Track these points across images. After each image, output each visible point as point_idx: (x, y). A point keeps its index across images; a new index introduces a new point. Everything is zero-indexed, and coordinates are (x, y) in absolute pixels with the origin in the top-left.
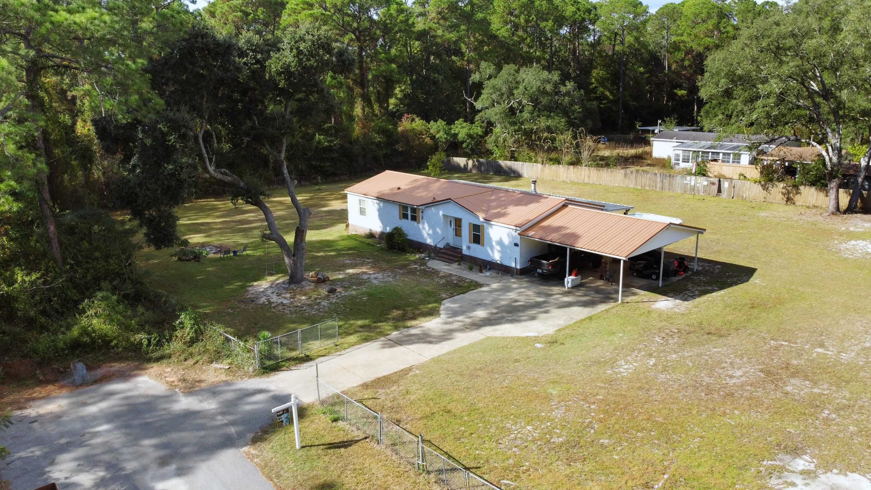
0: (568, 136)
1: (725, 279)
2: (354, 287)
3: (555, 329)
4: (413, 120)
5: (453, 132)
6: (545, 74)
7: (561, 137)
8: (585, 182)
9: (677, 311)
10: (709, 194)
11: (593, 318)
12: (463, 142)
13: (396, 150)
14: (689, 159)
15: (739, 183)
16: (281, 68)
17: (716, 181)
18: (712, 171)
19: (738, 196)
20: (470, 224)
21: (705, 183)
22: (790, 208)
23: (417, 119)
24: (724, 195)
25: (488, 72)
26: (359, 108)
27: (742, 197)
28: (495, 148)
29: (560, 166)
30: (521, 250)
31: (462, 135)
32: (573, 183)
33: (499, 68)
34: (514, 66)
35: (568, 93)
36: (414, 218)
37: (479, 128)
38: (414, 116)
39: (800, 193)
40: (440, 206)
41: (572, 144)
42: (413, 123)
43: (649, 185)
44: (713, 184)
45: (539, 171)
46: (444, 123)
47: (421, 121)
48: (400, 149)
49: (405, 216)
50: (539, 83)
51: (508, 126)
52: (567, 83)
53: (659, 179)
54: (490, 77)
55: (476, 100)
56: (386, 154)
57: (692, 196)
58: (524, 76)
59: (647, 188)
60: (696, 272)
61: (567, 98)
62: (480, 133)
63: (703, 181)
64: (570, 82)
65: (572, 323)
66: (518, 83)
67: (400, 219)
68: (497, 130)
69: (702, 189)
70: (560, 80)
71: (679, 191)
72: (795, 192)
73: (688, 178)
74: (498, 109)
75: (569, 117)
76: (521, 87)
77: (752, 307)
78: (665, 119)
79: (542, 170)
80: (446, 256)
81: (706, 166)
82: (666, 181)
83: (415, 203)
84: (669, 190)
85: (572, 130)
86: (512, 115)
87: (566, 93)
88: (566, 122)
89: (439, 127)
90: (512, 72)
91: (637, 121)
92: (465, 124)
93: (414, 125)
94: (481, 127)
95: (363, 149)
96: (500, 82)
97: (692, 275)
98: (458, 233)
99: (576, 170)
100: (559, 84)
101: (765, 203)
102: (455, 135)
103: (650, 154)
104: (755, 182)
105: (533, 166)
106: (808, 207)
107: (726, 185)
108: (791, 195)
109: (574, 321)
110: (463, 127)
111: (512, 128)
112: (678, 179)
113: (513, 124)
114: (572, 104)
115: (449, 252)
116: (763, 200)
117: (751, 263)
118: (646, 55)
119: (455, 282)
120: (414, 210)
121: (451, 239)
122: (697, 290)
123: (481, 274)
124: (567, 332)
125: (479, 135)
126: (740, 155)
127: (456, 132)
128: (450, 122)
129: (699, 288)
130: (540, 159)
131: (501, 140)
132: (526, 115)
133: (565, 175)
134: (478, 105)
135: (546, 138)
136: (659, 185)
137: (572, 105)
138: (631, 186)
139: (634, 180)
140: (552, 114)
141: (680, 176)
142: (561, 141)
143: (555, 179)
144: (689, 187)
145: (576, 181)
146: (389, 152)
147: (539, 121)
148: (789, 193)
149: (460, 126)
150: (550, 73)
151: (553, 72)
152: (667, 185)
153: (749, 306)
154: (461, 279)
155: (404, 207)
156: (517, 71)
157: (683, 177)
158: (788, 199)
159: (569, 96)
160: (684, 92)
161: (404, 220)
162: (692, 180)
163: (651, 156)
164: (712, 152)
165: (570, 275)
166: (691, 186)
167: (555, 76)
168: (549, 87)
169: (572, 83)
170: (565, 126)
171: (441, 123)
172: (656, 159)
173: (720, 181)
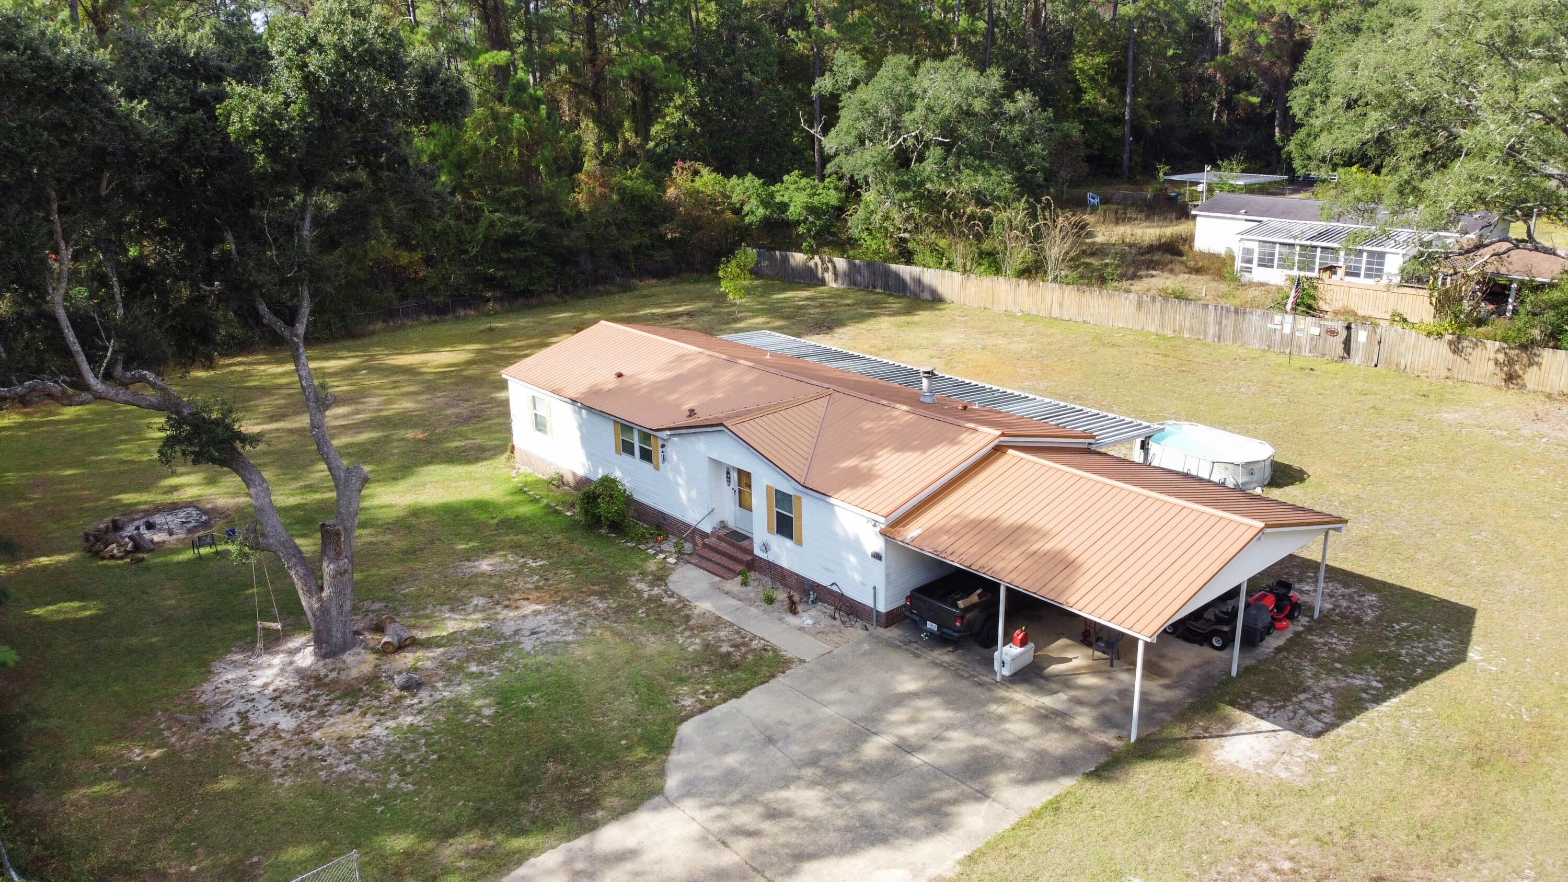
0: (1017, 213)
1: (1392, 646)
2: (473, 668)
3: (960, 855)
4: (696, 173)
5: (778, 199)
6: (971, 77)
7: (1004, 215)
8: (1053, 315)
9: (1283, 775)
10: (1324, 355)
11: (1065, 804)
12: (798, 223)
13: (662, 237)
14: (1272, 261)
15: (1391, 333)
16: (255, 123)
17: (1339, 326)
18: (1328, 297)
19: (1388, 363)
20: (768, 487)
21: (1316, 331)
22: (1511, 396)
23: (705, 171)
24: (1357, 357)
25: (851, 72)
26: (591, 143)
27: (1398, 365)
28: (865, 235)
29: (1001, 279)
30: (887, 568)
31: (795, 211)
32: (1029, 318)
33: (874, 64)
34: (906, 57)
35: (1019, 117)
36: (647, 456)
37: (832, 192)
38: (698, 165)
39: (1539, 364)
40: (702, 437)
41: (1024, 230)
42: (697, 179)
43: (1191, 330)
44: (1333, 333)
45: (957, 287)
46: (757, 182)
47: (714, 175)
48: (669, 236)
49: (627, 448)
50: (957, 98)
51: (891, 189)
52: (1018, 94)
53: (1212, 317)
54: (855, 83)
55: (825, 131)
56: (640, 245)
57: (1284, 359)
58: (926, 83)
59: (1186, 335)
60: (1319, 621)
61: (1017, 127)
62: (834, 202)
63: (1309, 327)
64: (1024, 93)
65: (1007, 826)
66: (912, 96)
67: (617, 452)
68: (869, 196)
69: (1306, 342)
70: (1005, 88)
71: (1256, 345)
72: (1525, 360)
73: (1278, 318)
74: (870, 153)
75: (1021, 168)
76: (920, 106)
77: (1478, 764)
78: (1219, 162)
79: (963, 287)
80: (717, 557)
81: (1316, 288)
82: (1229, 322)
83: (649, 421)
84: (1235, 341)
85: (1027, 201)
86: (901, 165)
87: (1015, 117)
88: (1016, 180)
89: (747, 189)
90: (902, 72)
91: (1160, 162)
92: (804, 182)
93: (698, 183)
94: (836, 188)
95: (590, 238)
96: (877, 95)
97: (1309, 629)
98: (744, 503)
99: (1033, 288)
100: (1002, 96)
101: (1450, 383)
102: (784, 207)
103: (1188, 240)
104: (1429, 334)
105: (943, 276)
106: (1549, 396)
107: (1361, 336)
108: (1517, 367)
109: (1013, 819)
110: (798, 189)
111: (900, 195)
112: (1255, 318)
113: (903, 186)
114: (1027, 139)
115: (724, 546)
116: (1444, 373)
117: (1449, 583)
118: (1181, 26)
119: (725, 648)
120: (646, 437)
121: (729, 513)
122: (1328, 689)
123: (791, 619)
124: (993, 867)
125: (833, 207)
126: (1382, 255)
127: (786, 199)
128: (772, 177)
129: (1332, 683)
130: (959, 261)
131: (877, 218)
132: (929, 167)
133: (1010, 299)
134: (830, 143)
135: (972, 217)
136: (1212, 330)
137: (1028, 141)
138: (1152, 328)
139: (1157, 317)
140: (985, 164)
141: (1259, 312)
142: (1002, 223)
143: (988, 306)
144: (1278, 337)
145: (1034, 312)
146: (647, 241)
147: (957, 180)
148: (1511, 362)
149: (792, 187)
150: (982, 71)
151: (988, 72)
152: (1230, 329)
153: (1468, 756)
154: (742, 640)
155: (625, 427)
156: (913, 71)
157: (1266, 316)
158: (1511, 378)
159: (1022, 122)
160: (1255, 100)
161: (626, 457)
162: (1284, 323)
163: (1191, 247)
164: (1322, 248)
165: (1008, 640)
166: (1282, 335)
167: (994, 79)
168: (979, 105)
169: (1029, 96)
170: (1011, 189)
171: (751, 182)
172: (1202, 254)
173: (1348, 328)
